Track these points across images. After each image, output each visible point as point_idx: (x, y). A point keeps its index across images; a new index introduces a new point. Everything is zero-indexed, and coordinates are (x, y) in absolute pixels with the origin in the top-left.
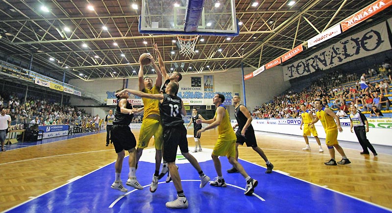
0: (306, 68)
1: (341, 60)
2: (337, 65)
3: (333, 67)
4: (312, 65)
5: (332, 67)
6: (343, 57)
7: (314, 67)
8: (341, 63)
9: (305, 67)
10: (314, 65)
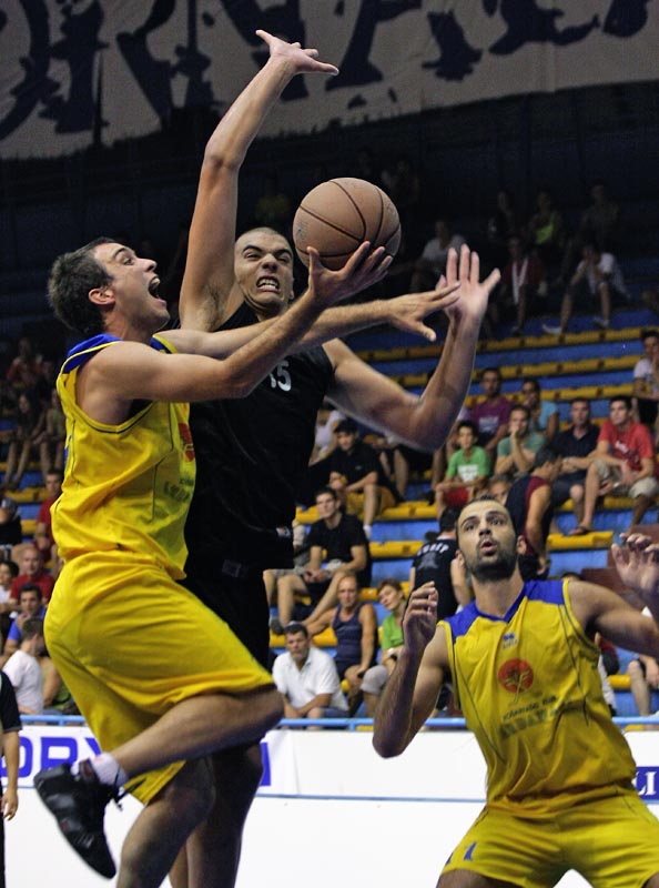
0: (59, 71)
1: (455, 57)
2: (410, 105)
3: (367, 124)
4: (133, 46)
5: (351, 117)
6: (484, 29)
7: (152, 77)
8: (449, 94)
9: (40, 53)
10: (164, 45)
